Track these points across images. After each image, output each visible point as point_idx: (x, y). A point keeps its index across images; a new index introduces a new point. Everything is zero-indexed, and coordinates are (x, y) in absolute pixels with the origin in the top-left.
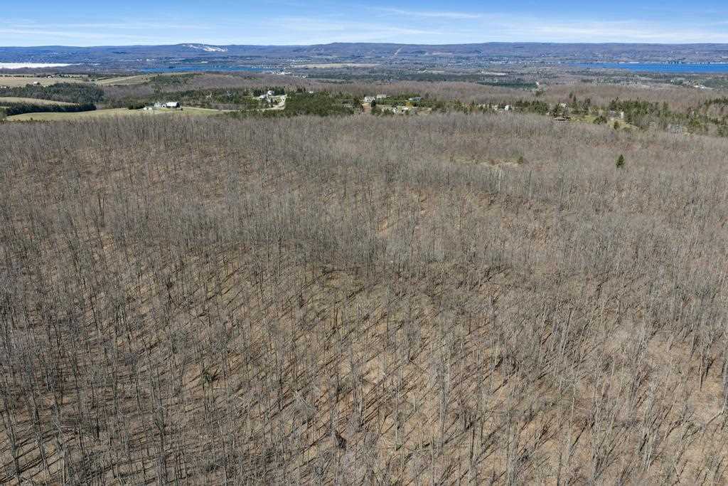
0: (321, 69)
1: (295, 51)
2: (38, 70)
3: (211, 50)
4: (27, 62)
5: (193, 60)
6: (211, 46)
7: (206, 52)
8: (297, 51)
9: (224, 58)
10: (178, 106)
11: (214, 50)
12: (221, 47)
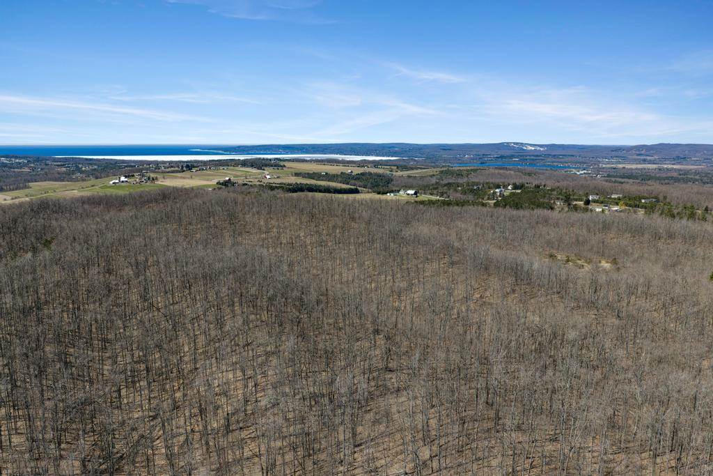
0: (632, 169)
1: (613, 151)
2: (373, 162)
3: (530, 148)
4: (372, 155)
5: (505, 157)
6: (531, 145)
7: (524, 150)
8: (616, 150)
9: (537, 156)
10: (416, 193)
11: (533, 149)
12: (541, 146)
